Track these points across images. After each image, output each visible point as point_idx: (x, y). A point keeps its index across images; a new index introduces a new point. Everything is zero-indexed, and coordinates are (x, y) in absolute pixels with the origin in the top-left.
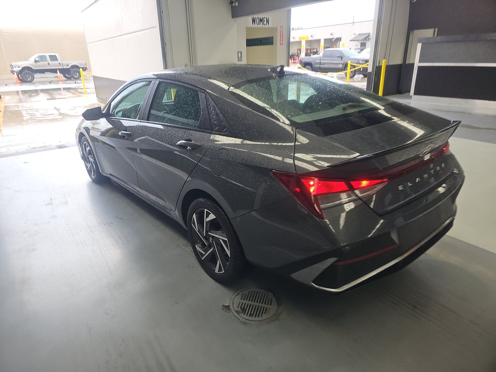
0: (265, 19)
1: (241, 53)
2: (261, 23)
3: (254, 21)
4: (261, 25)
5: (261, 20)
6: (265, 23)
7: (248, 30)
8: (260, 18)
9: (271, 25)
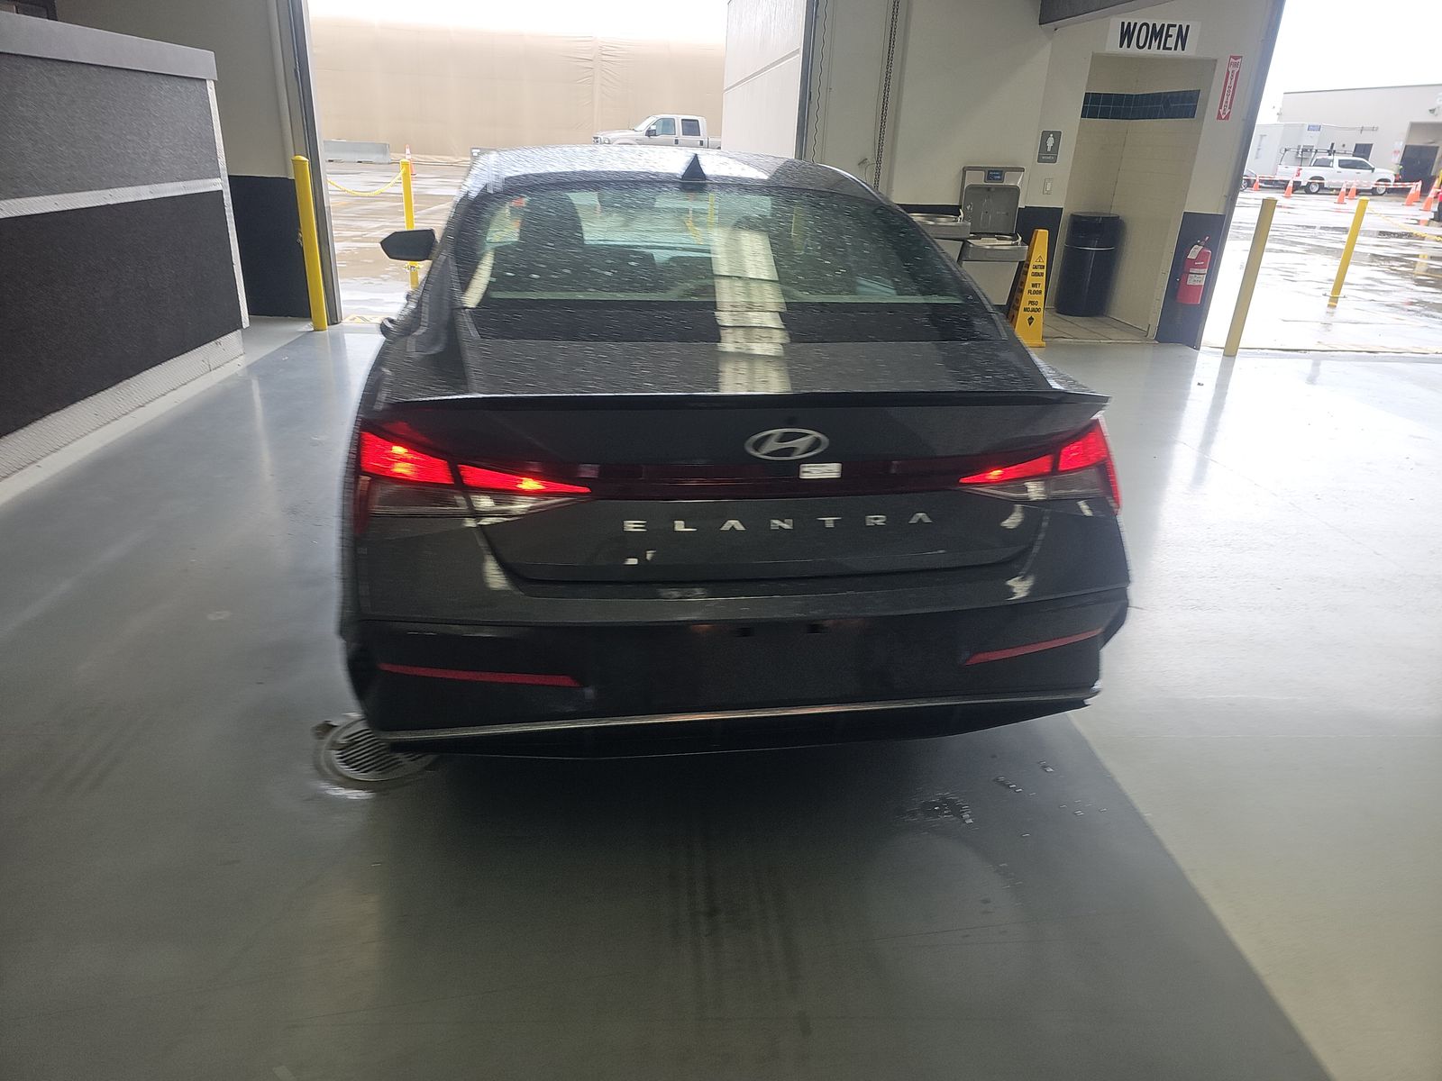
0: (1173, 32)
1: (1057, 135)
2: (1155, 44)
3: (1127, 34)
4: (1154, 51)
5: (1157, 34)
6: (1171, 42)
7: (1101, 62)
8: (1154, 25)
9: (1191, 50)
